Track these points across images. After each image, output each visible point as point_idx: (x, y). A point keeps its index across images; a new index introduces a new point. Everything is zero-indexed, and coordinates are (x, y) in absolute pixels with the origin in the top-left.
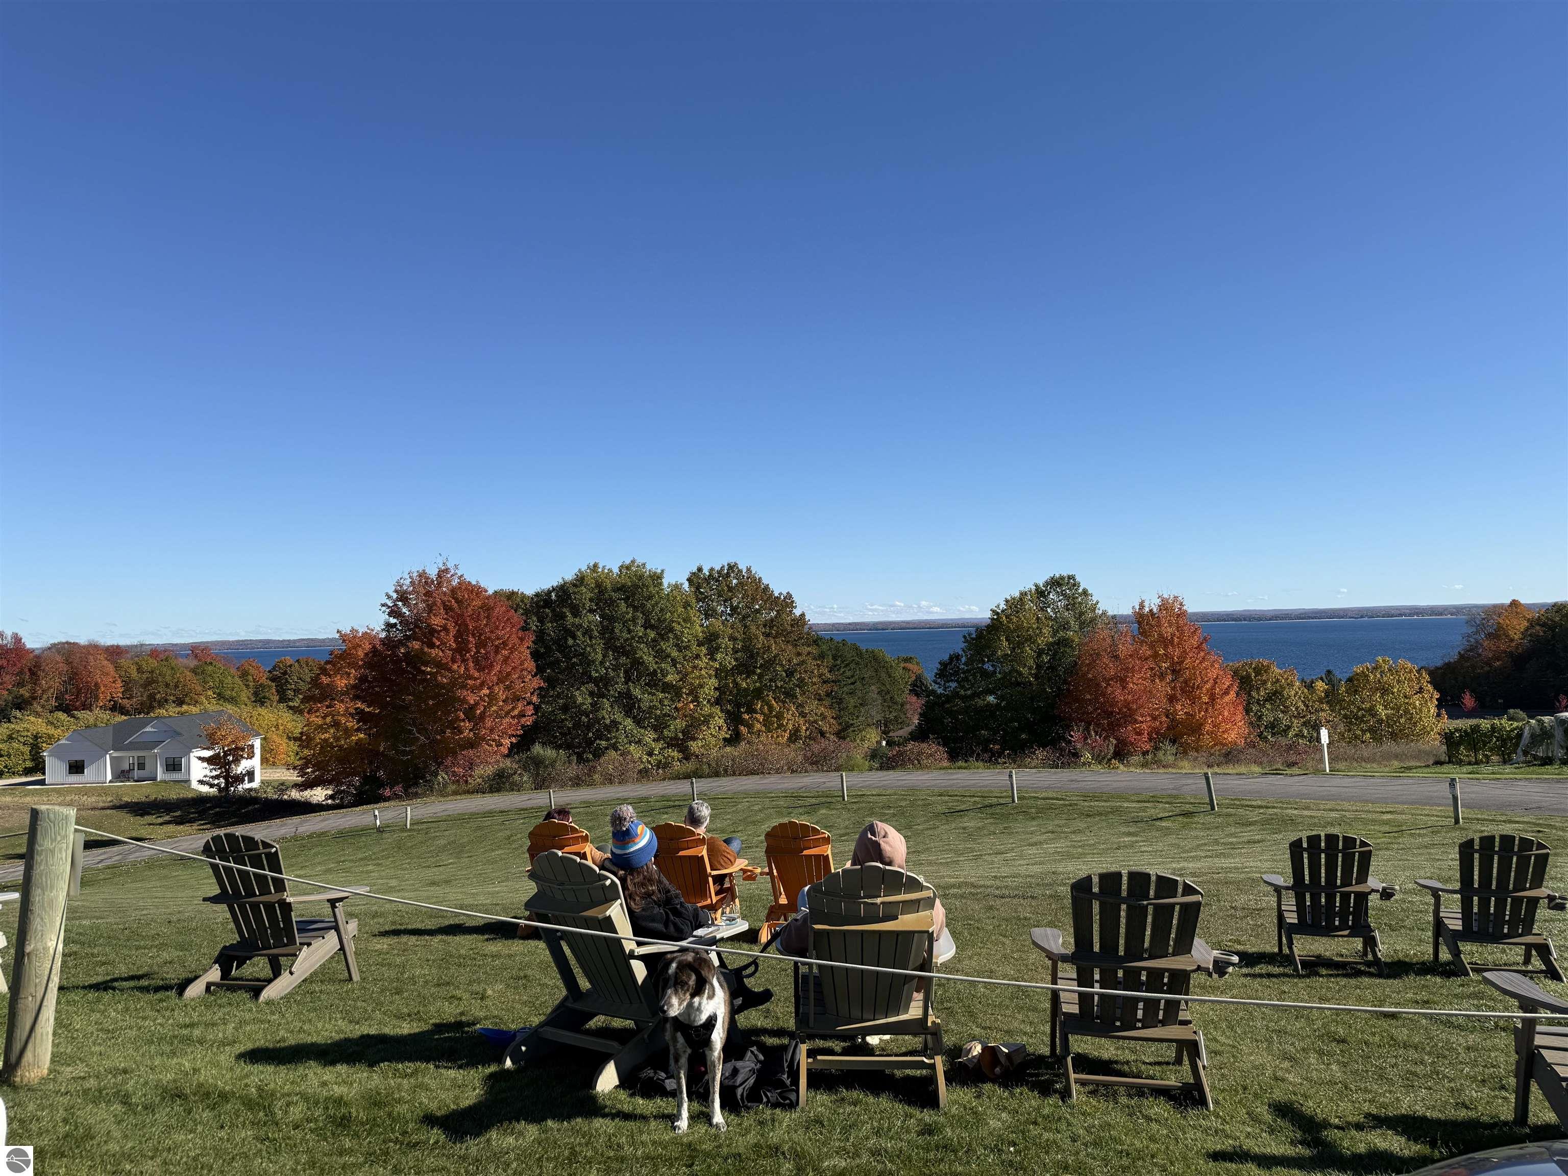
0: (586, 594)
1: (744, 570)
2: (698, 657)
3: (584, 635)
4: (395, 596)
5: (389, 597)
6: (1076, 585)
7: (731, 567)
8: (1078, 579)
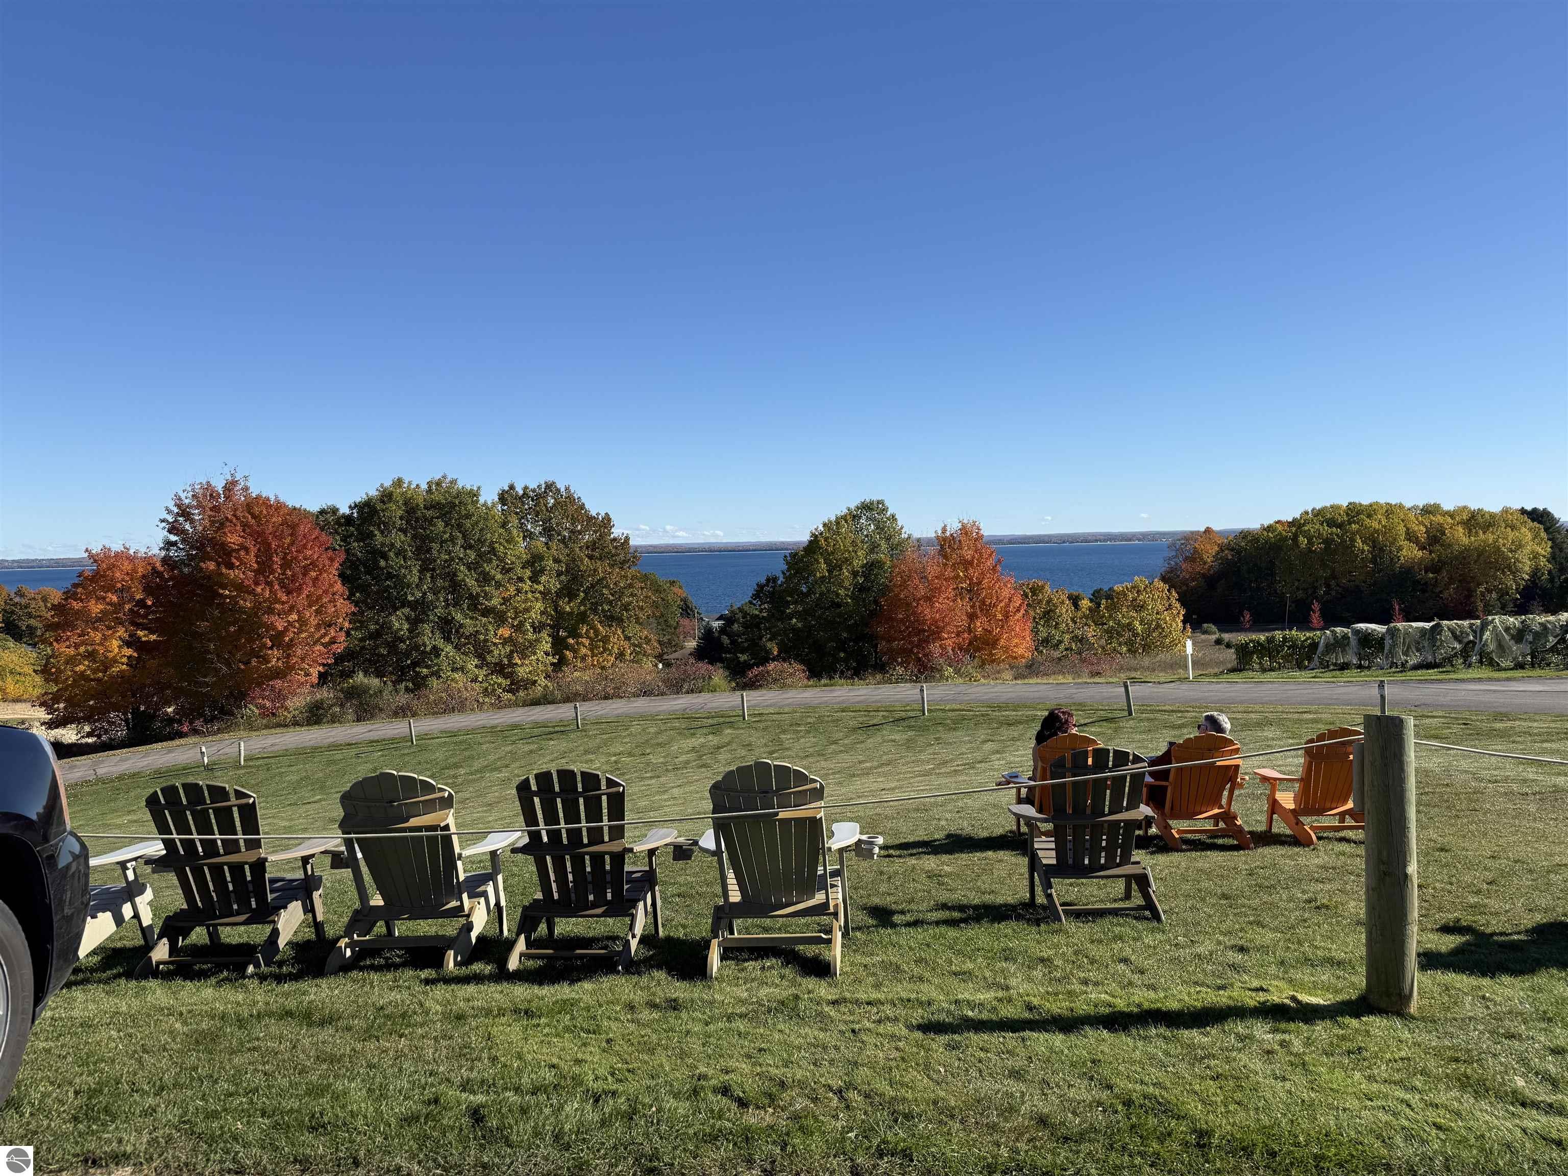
0: (396, 512)
1: (563, 490)
2: (521, 579)
3: (397, 555)
4: (176, 510)
5: (169, 511)
6: (885, 510)
7: (550, 486)
8: (887, 503)
